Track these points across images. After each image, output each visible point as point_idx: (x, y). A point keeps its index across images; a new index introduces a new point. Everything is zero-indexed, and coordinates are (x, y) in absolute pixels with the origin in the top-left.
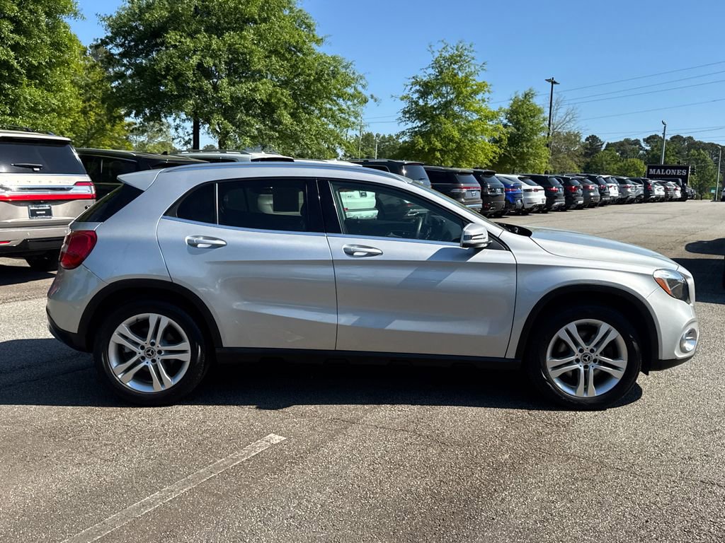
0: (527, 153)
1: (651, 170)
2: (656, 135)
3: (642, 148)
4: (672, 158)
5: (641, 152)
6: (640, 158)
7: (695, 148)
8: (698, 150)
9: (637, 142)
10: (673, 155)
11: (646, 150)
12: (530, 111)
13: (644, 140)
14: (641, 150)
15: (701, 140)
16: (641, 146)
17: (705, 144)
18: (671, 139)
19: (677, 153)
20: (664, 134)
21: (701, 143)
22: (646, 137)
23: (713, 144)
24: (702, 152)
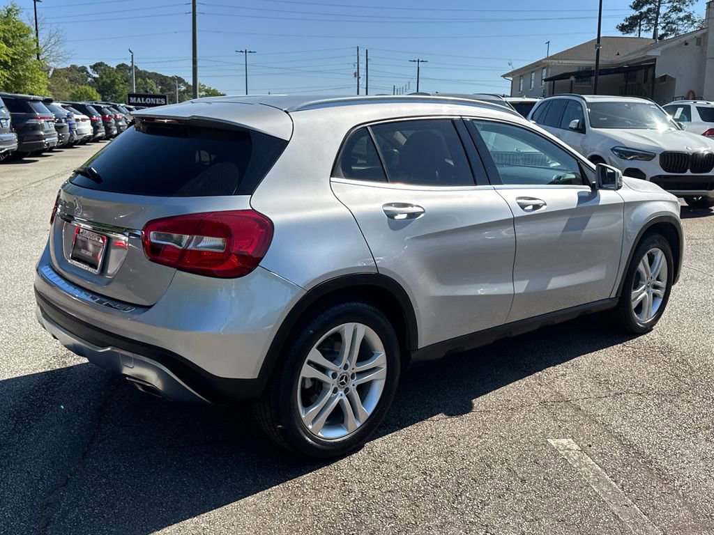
0: (26, 78)
1: (131, 98)
2: (101, 63)
3: (90, 76)
4: (121, 86)
5: (89, 79)
6: (90, 84)
7: (141, 77)
8: (144, 79)
9: (83, 69)
10: (122, 84)
11: (94, 78)
12: (18, 29)
13: (91, 67)
14: (89, 77)
15: (146, 70)
16: (88, 72)
17: (149, 73)
18: (117, 67)
19: (126, 82)
20: (132, 62)
21: (145, 72)
22: (92, 65)
23: (156, 74)
24: (148, 81)
